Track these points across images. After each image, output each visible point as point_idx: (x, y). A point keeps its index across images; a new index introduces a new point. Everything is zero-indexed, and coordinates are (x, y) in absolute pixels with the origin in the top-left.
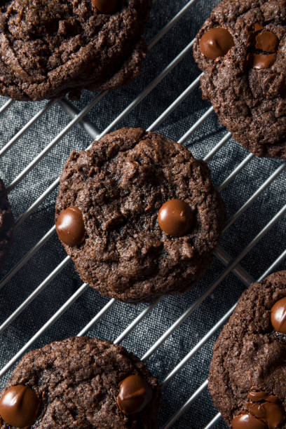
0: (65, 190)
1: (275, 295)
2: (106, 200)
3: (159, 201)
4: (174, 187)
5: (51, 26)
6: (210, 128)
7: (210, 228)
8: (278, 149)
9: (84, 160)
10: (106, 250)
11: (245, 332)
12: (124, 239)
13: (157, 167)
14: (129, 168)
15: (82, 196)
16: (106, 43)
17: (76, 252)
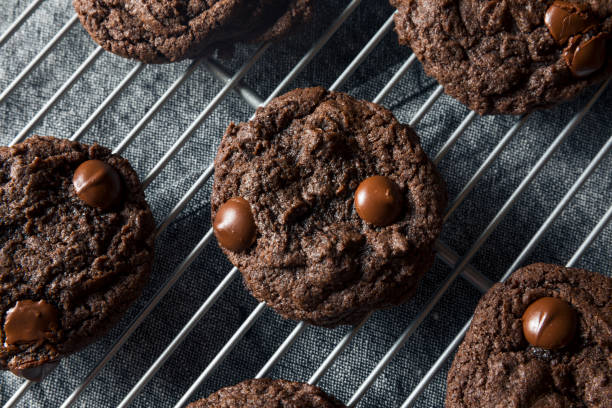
0: (224, 176)
1: (525, 297)
2: (282, 183)
3: (354, 179)
4: (373, 160)
6: (411, 88)
7: (428, 211)
8: (508, 101)
9: (247, 133)
10: (287, 250)
11: (489, 351)
12: (310, 234)
13: (348, 134)
14: (310, 138)
15: (248, 181)
17: (244, 260)
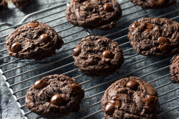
2: (90, 45)
3: (105, 49)
4: (110, 48)
5: (91, 9)
7: (117, 59)
8: (145, 52)
10: (85, 55)
12: (91, 54)
13: (108, 43)
16: (105, 17)
